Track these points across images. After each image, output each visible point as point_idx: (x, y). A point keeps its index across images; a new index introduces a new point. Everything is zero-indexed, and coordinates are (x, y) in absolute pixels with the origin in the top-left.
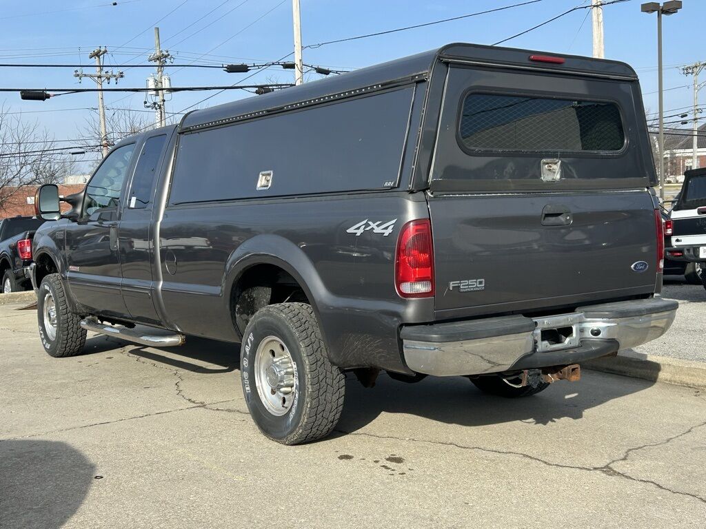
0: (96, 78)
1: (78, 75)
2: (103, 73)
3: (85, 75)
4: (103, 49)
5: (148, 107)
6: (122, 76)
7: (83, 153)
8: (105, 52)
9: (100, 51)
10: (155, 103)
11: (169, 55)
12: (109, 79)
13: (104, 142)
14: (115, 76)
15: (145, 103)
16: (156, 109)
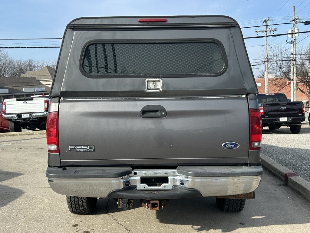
0: (264, 32)
1: (257, 31)
2: (268, 29)
3: (260, 31)
4: (267, 19)
5: (288, 43)
6: (276, 30)
7: (257, 65)
8: (268, 20)
9: (266, 20)
10: (292, 41)
11: (298, 18)
12: (270, 32)
13: (267, 60)
14: (273, 30)
15: (287, 41)
16: (292, 44)
